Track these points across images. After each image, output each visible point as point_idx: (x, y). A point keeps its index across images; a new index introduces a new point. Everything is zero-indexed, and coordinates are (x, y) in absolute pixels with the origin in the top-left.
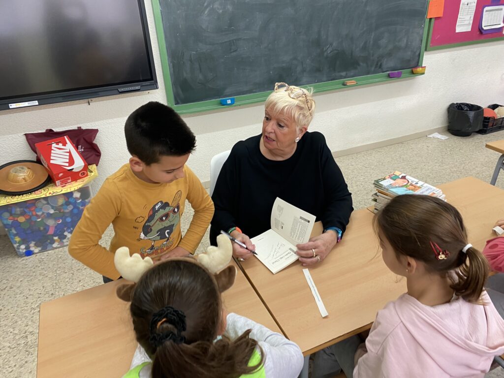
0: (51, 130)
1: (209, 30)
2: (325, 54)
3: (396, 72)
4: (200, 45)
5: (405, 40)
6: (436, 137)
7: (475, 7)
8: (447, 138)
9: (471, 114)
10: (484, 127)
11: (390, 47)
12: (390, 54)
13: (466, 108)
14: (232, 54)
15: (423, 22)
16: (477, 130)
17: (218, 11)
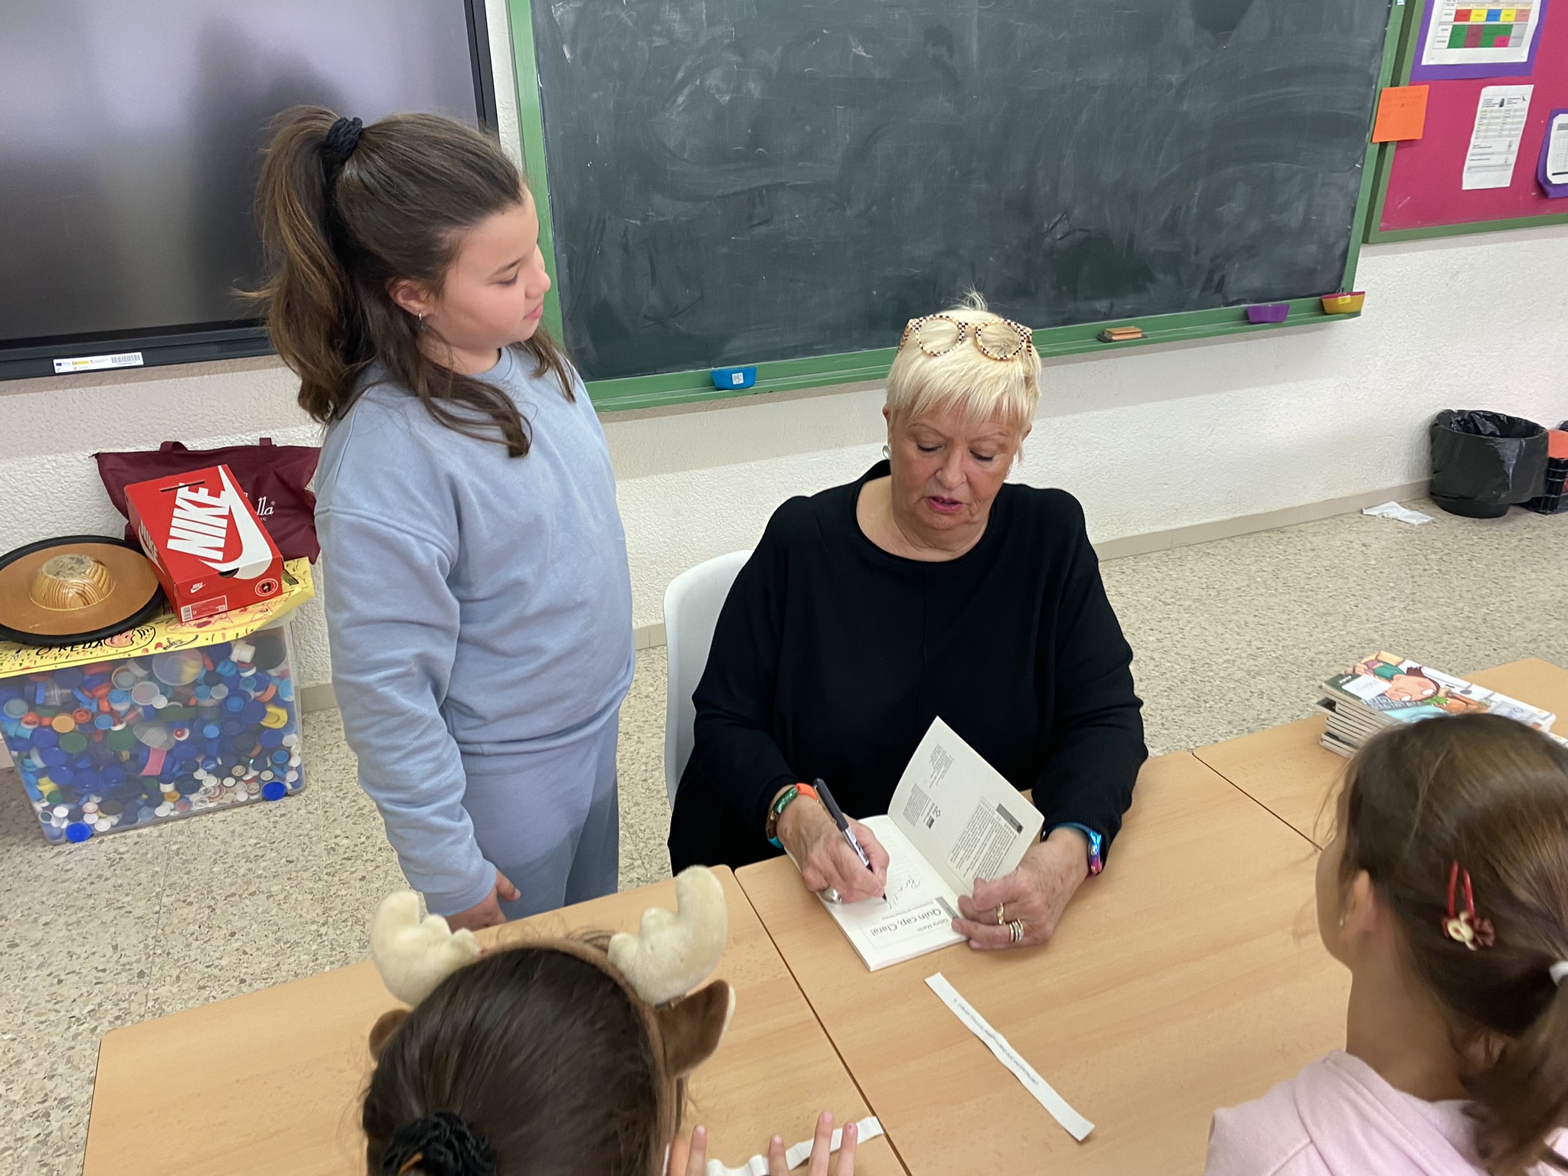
0: (177, 446)
1: (686, 156)
2: (1047, 240)
3: (1270, 304)
4: (658, 199)
5: (1300, 207)
6: (1391, 516)
7: (1526, 113)
8: (1427, 519)
9: (1510, 449)
10: (1549, 492)
11: (1254, 226)
12: (1250, 250)
13: (1490, 427)
14: (756, 231)
15: (1359, 152)
16: (1526, 499)
17: (717, 97)
